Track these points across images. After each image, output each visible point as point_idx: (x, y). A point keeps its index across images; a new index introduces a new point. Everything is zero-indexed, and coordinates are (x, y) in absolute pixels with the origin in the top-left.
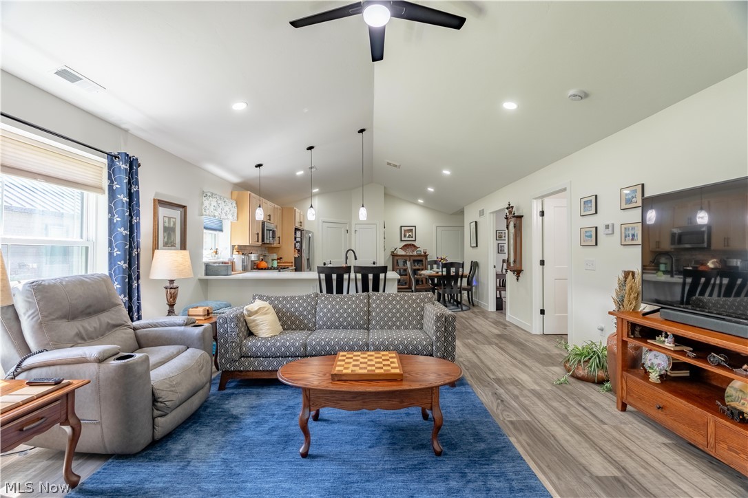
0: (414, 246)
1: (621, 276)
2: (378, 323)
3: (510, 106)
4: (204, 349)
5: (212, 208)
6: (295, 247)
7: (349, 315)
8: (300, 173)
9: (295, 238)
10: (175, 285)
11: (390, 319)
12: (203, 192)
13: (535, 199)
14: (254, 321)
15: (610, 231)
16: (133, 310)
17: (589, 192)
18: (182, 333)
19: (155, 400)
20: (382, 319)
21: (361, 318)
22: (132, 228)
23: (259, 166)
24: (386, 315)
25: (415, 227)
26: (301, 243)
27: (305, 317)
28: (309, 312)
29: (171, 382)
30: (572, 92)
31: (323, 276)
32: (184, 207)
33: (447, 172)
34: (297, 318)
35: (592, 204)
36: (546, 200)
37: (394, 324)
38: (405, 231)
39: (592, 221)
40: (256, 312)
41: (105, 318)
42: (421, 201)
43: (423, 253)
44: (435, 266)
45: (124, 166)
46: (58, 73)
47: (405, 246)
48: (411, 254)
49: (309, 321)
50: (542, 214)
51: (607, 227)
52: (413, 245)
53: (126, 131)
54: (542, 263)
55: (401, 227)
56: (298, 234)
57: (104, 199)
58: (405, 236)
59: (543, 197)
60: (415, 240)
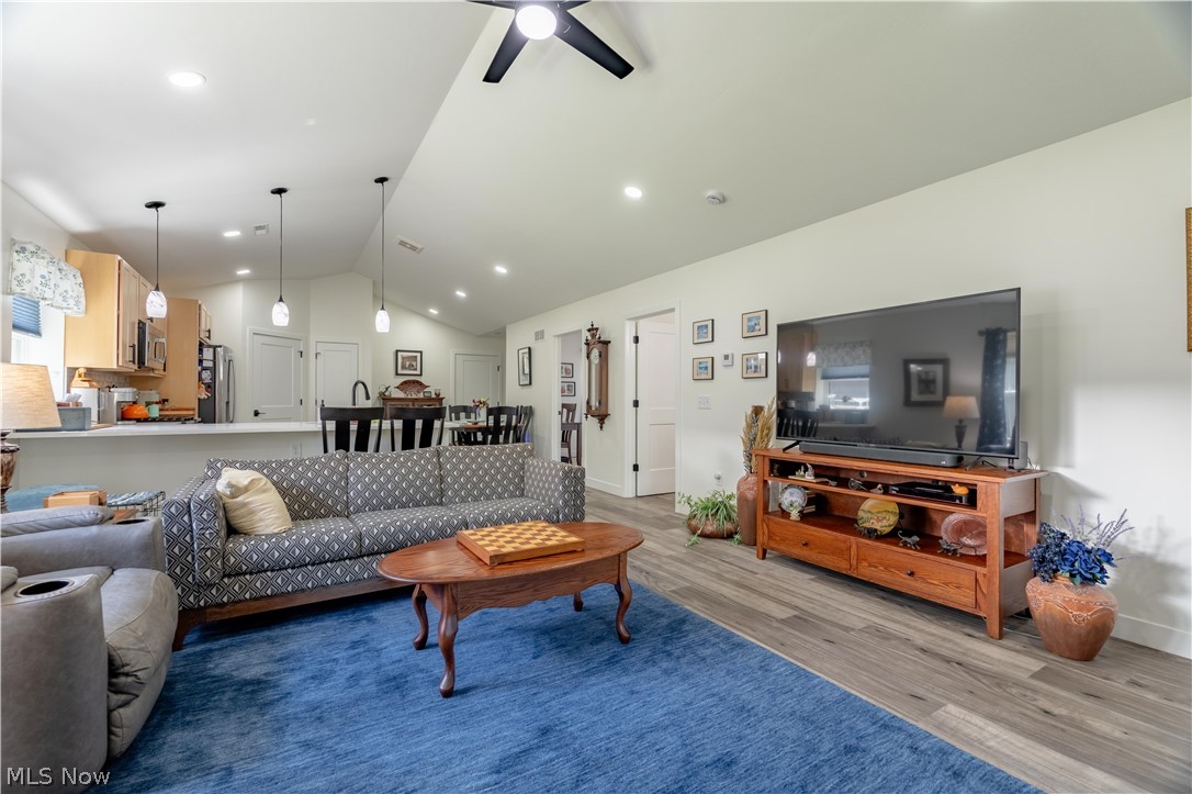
0: (420, 384)
1: (749, 411)
2: (456, 493)
3: (633, 193)
4: (156, 567)
5: (37, 281)
6: (200, 379)
7: (411, 484)
8: (232, 234)
9: (201, 362)
11: (475, 486)
12: (13, 242)
13: (629, 319)
15: (729, 362)
17: (703, 315)
20: (462, 487)
21: (431, 487)
23: (157, 205)
24: (468, 480)
25: (421, 352)
26: (214, 370)
27: (329, 494)
28: (335, 485)
30: (711, 193)
31: (331, 426)
33: (501, 270)
34: (312, 497)
35: (706, 331)
36: (642, 323)
37: (482, 493)
38: (403, 358)
39: (705, 351)
40: (246, 489)
42: (434, 311)
43: (434, 396)
44: (462, 415)
47: (405, 382)
48: (414, 396)
49: (337, 501)
50: (636, 340)
51: (726, 357)
52: (418, 382)
54: (636, 404)
55: (397, 351)
56: (208, 354)
58: (403, 367)
59: (637, 319)
60: (421, 375)
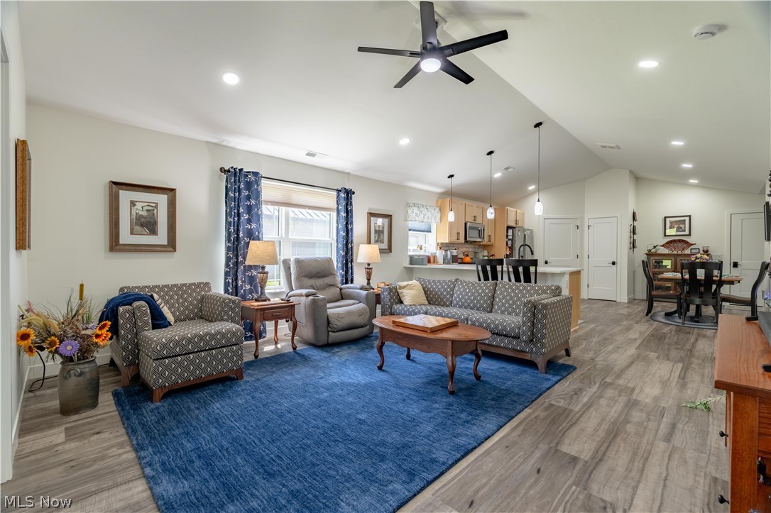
0: (686, 242)
2: (499, 308)
3: (648, 64)
4: (367, 305)
5: (414, 214)
6: (507, 245)
7: (475, 298)
8: (497, 175)
9: (507, 236)
10: (371, 267)
11: (510, 306)
12: (408, 204)
14: (402, 293)
16: (348, 278)
18: (358, 293)
19: (329, 322)
20: (503, 305)
21: (485, 301)
22: (348, 231)
23: (451, 176)
24: (507, 301)
25: (690, 216)
27: (445, 296)
28: (448, 293)
29: (339, 316)
32: (391, 216)
33: (678, 143)
34: (439, 296)
37: (514, 311)
38: (672, 222)
41: (327, 280)
42: (694, 181)
43: (701, 253)
45: (343, 195)
46: (307, 155)
47: (671, 242)
48: (680, 252)
49: (447, 300)
52: (683, 241)
53: (349, 174)
55: (665, 218)
56: (510, 232)
57: (335, 214)
58: (671, 230)
60: (690, 235)
